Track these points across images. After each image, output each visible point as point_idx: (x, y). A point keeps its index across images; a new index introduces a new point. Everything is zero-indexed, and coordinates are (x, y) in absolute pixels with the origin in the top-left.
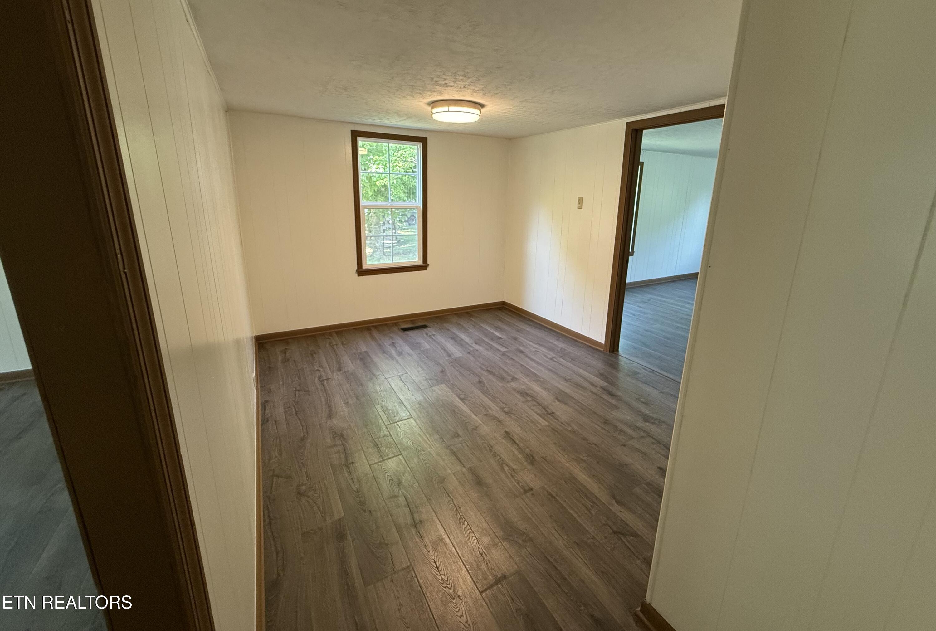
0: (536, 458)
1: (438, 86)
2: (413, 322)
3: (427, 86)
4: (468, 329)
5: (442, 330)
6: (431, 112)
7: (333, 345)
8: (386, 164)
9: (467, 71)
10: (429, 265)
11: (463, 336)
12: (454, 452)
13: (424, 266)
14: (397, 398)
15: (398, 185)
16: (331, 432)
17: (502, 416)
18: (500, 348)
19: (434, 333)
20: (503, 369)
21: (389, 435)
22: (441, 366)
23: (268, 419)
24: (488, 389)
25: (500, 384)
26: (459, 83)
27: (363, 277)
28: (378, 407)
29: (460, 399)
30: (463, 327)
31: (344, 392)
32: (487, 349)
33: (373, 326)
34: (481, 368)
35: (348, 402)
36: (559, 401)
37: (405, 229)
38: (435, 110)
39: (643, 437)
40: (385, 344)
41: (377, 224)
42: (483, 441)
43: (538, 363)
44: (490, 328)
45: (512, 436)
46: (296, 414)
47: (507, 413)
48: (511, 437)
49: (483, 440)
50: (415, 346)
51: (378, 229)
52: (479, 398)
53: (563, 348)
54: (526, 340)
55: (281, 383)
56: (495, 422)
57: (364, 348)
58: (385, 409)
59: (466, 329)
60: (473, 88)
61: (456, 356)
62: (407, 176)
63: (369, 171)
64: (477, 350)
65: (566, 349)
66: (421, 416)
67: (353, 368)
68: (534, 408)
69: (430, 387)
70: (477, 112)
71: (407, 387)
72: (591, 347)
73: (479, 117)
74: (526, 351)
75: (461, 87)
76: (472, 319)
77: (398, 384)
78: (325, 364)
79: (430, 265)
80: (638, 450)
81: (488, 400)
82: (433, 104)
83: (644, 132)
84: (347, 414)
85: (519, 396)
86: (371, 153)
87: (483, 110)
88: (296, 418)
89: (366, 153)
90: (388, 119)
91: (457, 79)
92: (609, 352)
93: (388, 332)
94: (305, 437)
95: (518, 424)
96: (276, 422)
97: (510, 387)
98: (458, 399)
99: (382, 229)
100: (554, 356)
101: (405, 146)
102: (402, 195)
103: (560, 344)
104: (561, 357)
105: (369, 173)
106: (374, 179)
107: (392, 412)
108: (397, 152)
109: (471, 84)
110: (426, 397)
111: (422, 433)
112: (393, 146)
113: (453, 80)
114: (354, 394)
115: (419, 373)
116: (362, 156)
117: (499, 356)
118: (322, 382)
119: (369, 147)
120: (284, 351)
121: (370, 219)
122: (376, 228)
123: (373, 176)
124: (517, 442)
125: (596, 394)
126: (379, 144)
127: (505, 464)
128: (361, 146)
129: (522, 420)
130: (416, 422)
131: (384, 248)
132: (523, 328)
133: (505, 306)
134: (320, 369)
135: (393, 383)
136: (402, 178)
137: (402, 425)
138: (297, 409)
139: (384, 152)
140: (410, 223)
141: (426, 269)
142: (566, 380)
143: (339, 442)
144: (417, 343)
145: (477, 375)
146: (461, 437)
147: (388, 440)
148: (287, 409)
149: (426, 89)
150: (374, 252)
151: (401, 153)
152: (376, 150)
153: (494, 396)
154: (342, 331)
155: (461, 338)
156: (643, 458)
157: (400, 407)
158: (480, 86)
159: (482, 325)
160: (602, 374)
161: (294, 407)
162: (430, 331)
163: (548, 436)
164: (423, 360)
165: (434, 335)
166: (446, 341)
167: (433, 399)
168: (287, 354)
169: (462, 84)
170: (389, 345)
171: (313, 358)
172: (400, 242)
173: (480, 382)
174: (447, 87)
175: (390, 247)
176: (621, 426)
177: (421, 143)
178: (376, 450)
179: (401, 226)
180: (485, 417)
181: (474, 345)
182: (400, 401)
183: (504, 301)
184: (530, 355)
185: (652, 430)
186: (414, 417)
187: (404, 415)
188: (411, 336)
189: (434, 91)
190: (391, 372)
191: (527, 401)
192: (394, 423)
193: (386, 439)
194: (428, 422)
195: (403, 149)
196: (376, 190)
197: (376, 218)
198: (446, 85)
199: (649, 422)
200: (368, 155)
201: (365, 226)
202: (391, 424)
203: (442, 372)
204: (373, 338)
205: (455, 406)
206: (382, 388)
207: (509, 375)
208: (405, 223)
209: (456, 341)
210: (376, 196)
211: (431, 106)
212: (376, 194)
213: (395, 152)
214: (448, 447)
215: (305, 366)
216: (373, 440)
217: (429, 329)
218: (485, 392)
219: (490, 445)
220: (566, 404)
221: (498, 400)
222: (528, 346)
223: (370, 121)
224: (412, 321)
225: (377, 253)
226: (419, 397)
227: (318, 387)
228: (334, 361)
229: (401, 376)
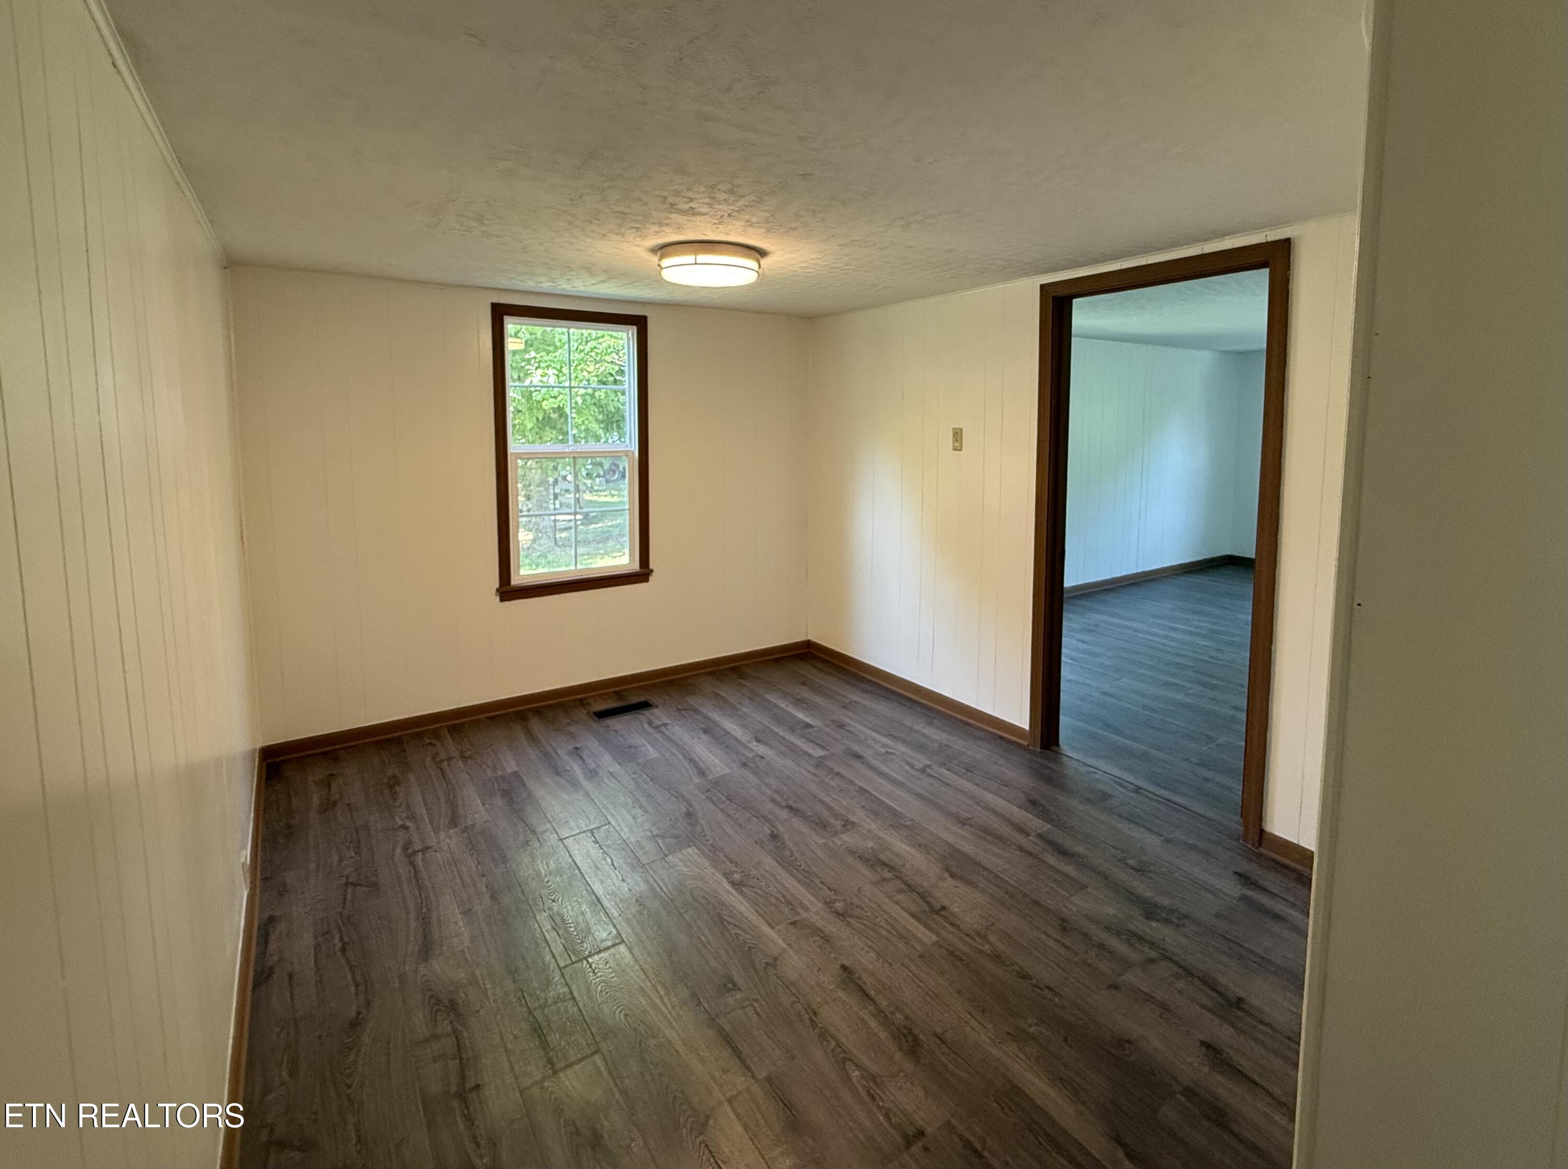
0: (922, 1037)
1: (676, 213)
2: (619, 695)
3: (653, 213)
4: (738, 705)
5: (683, 712)
6: (659, 265)
7: (442, 761)
8: (561, 367)
9: (737, 182)
10: (652, 571)
11: (730, 725)
12: (727, 1035)
13: (642, 575)
14: (587, 890)
15: (584, 407)
16: (427, 997)
17: (833, 927)
18: (810, 751)
19: (668, 721)
20: (823, 802)
21: (568, 996)
22: (686, 801)
23: (271, 968)
24: (792, 854)
25: (821, 841)
26: (721, 207)
27: (512, 602)
28: (542, 917)
29: (733, 884)
30: (726, 701)
31: (462, 883)
32: (783, 754)
33: (531, 710)
34: (773, 801)
35: (470, 910)
36: (953, 875)
37: (597, 491)
38: (665, 262)
39: (1152, 961)
40: (559, 752)
41: (543, 483)
42: (793, 999)
43: (894, 782)
44: (786, 703)
45: (860, 978)
46: (343, 950)
47: (843, 915)
48: (857, 981)
49: (794, 994)
50: (625, 754)
51: (544, 493)
52: (776, 878)
53: (944, 743)
54: (861, 728)
55: (312, 866)
56: (818, 944)
57: (510, 765)
58: (559, 923)
59: (734, 708)
60: (748, 217)
61: (717, 775)
62: (603, 390)
63: (527, 383)
64: (762, 757)
65: (951, 744)
66: (643, 937)
67: (486, 817)
68: (900, 897)
69: (662, 855)
70: (753, 264)
71: (609, 860)
72: (1001, 738)
73: (756, 275)
74: (868, 754)
75: (722, 216)
76: (744, 682)
77: (588, 851)
78: (421, 811)
79: (655, 570)
80: (1148, 998)
81: (795, 883)
82: (664, 250)
83: (1074, 300)
84: (467, 943)
85: (863, 869)
86: (531, 346)
87: (764, 262)
88: (343, 961)
89: (522, 347)
90: (568, 280)
91: (715, 198)
92: (1041, 748)
93: (566, 721)
94: (361, 1016)
95: (870, 943)
96: (291, 977)
97: (842, 845)
98: (728, 886)
99: (551, 491)
100: (929, 763)
101: (600, 333)
102: (594, 426)
103: (935, 734)
104: (943, 765)
105: (527, 387)
106: (537, 396)
107: (576, 929)
108: (584, 343)
109: (743, 210)
110: (655, 885)
111: (649, 984)
112: (576, 333)
113: (707, 200)
114: (487, 887)
115: (636, 821)
116: (514, 353)
117: (812, 769)
118: (410, 856)
119: (528, 336)
120: (327, 783)
121: (527, 474)
122: (539, 492)
123: (536, 391)
124: (872, 993)
125: (1030, 854)
126: (549, 329)
127: (851, 1060)
128: (513, 334)
129: (877, 932)
130: (631, 953)
131: (555, 530)
132: (856, 698)
133: (812, 651)
134: (409, 824)
135: (578, 850)
136: (593, 394)
137: (601, 966)
138: (346, 939)
139: (558, 344)
140: (608, 477)
141: (647, 581)
142: (963, 822)
143: (445, 1027)
144: (630, 747)
145: (768, 821)
146: (740, 989)
147: (567, 1011)
148: (321, 939)
149: (651, 220)
150: (534, 541)
151: (593, 346)
152: (542, 341)
153: (807, 872)
154: (463, 725)
155: (725, 730)
156: (1162, 1018)
157: (593, 914)
158: (763, 214)
159: (769, 697)
160: (1034, 803)
161: (340, 931)
162: (658, 715)
163: (942, 973)
164: (645, 786)
165: (665, 725)
166: (693, 738)
167: (670, 887)
168: (334, 789)
169: (726, 209)
170: (568, 755)
171: (394, 795)
172: (589, 517)
173: (774, 837)
174: (693, 215)
175: (570, 528)
176: (1099, 935)
177: (635, 328)
178: (537, 1043)
179: (589, 486)
180: (792, 928)
181: (754, 745)
182: (595, 900)
183: (809, 641)
184: (874, 762)
185: (1166, 939)
186: (628, 941)
187: (604, 935)
188: (616, 731)
189: (667, 224)
190: (572, 823)
191: (884, 880)
192: (581, 960)
193: (562, 1010)
194: (661, 951)
195: (595, 339)
196: (541, 418)
197: (539, 471)
198: (691, 212)
199: (1158, 920)
200: (526, 351)
201: (517, 488)
202: (573, 963)
203: (689, 815)
204: (533, 739)
205: (723, 903)
206: (552, 865)
207: (836, 816)
208: (598, 480)
209: (714, 738)
210: (540, 429)
211: (659, 253)
212: (540, 425)
213: (580, 344)
214: (712, 1021)
215: (372, 818)
216: (530, 1012)
217: (655, 710)
218: (787, 863)
219: (810, 1008)
220: (969, 883)
221: (817, 881)
222: (871, 742)
223: (530, 285)
224: (616, 693)
225: (542, 541)
226: (637, 884)
227: (402, 871)
228: (442, 799)
229: (595, 831)
